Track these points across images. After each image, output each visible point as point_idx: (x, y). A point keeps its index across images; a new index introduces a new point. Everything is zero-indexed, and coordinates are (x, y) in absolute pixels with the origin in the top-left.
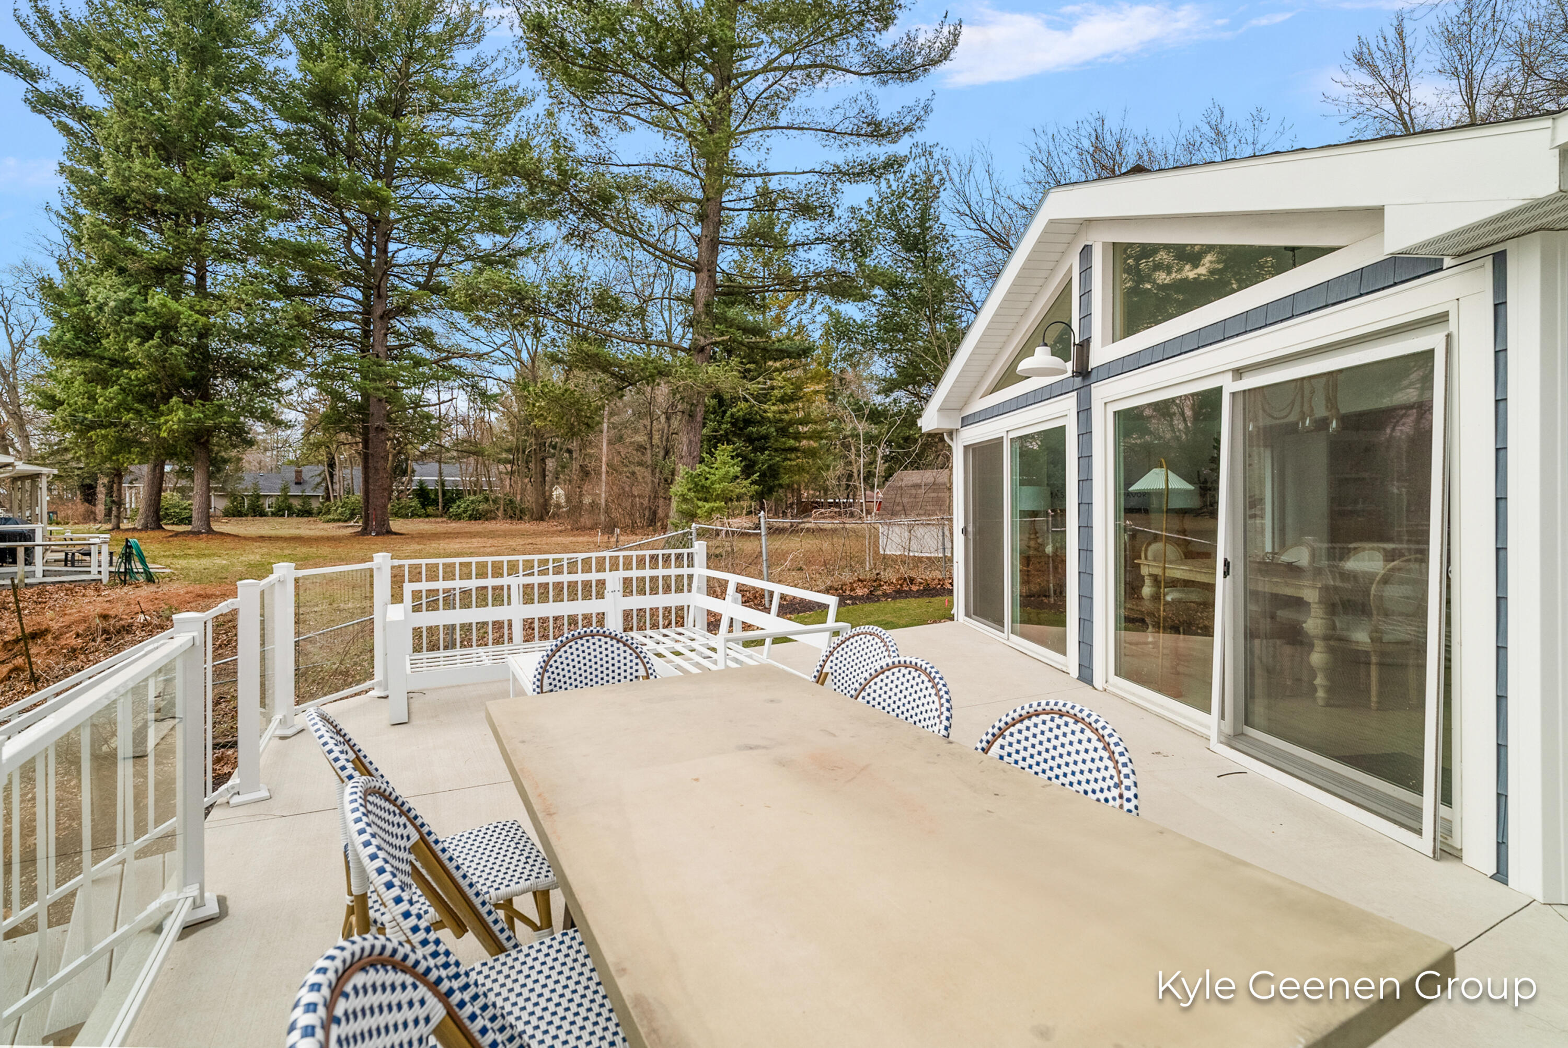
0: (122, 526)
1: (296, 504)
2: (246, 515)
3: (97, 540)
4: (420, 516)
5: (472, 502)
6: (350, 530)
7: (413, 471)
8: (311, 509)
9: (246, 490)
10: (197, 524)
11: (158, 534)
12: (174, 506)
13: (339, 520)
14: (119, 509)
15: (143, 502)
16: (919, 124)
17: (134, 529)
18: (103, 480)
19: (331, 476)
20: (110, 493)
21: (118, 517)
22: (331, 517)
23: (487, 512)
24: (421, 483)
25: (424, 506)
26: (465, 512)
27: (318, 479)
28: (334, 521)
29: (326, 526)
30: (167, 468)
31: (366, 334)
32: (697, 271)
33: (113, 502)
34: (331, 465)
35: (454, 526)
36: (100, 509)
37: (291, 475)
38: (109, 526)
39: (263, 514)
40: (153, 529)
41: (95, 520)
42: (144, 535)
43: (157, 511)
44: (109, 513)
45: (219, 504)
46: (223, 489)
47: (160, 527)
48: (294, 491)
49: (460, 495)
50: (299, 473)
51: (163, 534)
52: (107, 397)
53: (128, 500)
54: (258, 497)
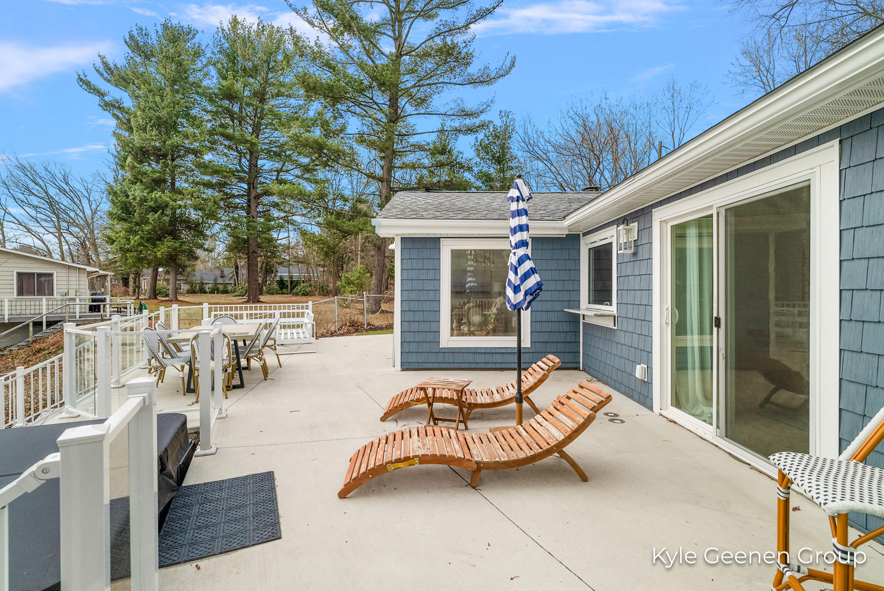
0: (140, 298)
1: (221, 287)
2: (197, 293)
3: (129, 302)
4: (279, 294)
5: (304, 287)
6: (244, 300)
7: (277, 271)
8: (228, 290)
9: (197, 280)
10: (171, 297)
11: (155, 301)
12: (163, 288)
13: (240, 296)
14: (139, 290)
15: (149, 286)
16: (489, 108)
17: (145, 299)
18: (132, 276)
19: (237, 273)
20: (135, 282)
21: (138, 293)
22: (236, 294)
23: (310, 292)
24: (281, 277)
25: (281, 289)
26: (300, 292)
27: (231, 275)
28: (237, 296)
29: (234, 298)
30: (160, 269)
31: (249, 206)
32: (382, 182)
33: (136, 286)
34: (237, 268)
35: (294, 298)
36: (131, 289)
37: (219, 273)
38: (135, 298)
39: (205, 292)
40: (153, 299)
41: (129, 295)
42: (149, 301)
43: (155, 291)
44: (134, 291)
45: (185, 287)
46: (186, 280)
47: (156, 298)
48: (220, 281)
49: (298, 283)
50: (222, 272)
51: (157, 301)
52: (135, 239)
53: (143, 285)
54: (203, 284)
